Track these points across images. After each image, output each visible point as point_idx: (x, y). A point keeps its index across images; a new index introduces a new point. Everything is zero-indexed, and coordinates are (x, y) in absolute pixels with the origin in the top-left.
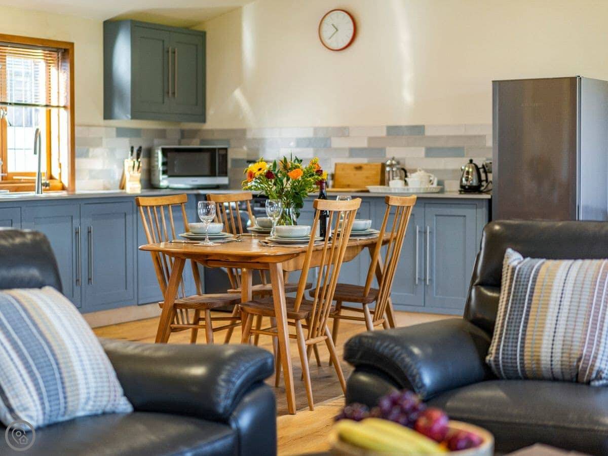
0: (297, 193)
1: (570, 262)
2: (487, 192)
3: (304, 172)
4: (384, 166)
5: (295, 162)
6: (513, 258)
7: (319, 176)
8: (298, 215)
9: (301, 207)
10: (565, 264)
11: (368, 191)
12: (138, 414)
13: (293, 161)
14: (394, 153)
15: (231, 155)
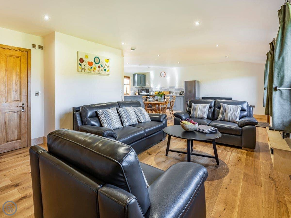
1: (200, 105)
2: (183, 95)
4: (169, 92)
6: (193, 104)
8: (162, 98)
10: (199, 105)
12: (152, 121)
14: (170, 90)
15: (149, 90)
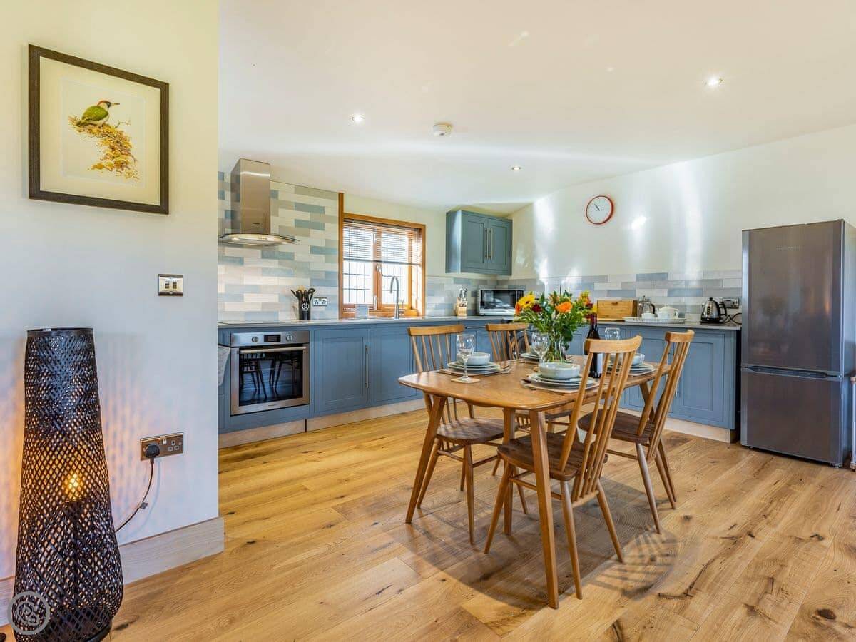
0: (565, 327)
3: (573, 306)
4: (636, 302)
5: (564, 296)
7: (590, 309)
8: (567, 347)
9: (570, 340)
11: (624, 321)
13: (562, 294)
